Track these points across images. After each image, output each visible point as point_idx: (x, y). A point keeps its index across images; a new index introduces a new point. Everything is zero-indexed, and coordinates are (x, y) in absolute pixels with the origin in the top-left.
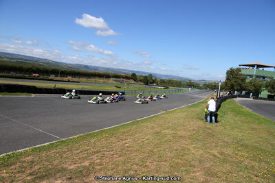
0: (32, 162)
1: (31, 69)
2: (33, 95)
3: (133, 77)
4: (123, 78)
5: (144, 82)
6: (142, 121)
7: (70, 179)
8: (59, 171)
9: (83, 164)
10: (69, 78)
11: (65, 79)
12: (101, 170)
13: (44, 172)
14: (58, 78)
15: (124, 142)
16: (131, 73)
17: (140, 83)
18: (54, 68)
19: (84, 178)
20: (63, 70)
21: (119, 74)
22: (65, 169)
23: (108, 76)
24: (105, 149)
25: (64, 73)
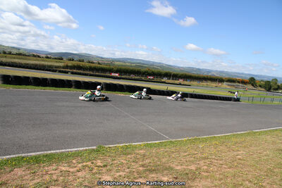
0: (144, 156)
1: (147, 72)
3: (252, 81)
4: (239, 82)
5: (265, 88)
6: (260, 133)
7: (176, 178)
8: (166, 169)
9: (189, 167)
10: (181, 81)
11: (177, 82)
12: (207, 177)
13: (153, 166)
14: (170, 81)
15: (235, 153)
16: (249, 77)
17: (260, 88)
18: (167, 71)
19: (189, 182)
20: (175, 73)
21: (234, 78)
22: (172, 169)
23: (221, 80)
24: (213, 157)
25: (176, 76)
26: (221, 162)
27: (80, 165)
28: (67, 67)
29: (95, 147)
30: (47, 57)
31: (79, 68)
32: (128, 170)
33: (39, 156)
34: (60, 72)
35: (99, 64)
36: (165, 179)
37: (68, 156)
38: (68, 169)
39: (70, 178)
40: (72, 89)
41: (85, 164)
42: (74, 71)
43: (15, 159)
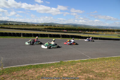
0: (81, 66)
1: (79, 29)
2: (80, 39)
7: (96, 76)
8: (91, 72)
10: (94, 32)
13: (85, 70)
22: (94, 72)
23: (114, 31)
24: (113, 67)
25: (92, 30)
26: (117, 69)
27: (54, 69)
28: (45, 29)
29: (59, 62)
30: (38, 25)
31: (50, 29)
32: (74, 72)
33: (38, 65)
34: (43, 31)
35: (58, 27)
36: (91, 76)
37: (49, 65)
38: (49, 70)
39: (50, 74)
40: (48, 38)
41: (56, 69)
42: (49, 30)
43: (29, 66)
